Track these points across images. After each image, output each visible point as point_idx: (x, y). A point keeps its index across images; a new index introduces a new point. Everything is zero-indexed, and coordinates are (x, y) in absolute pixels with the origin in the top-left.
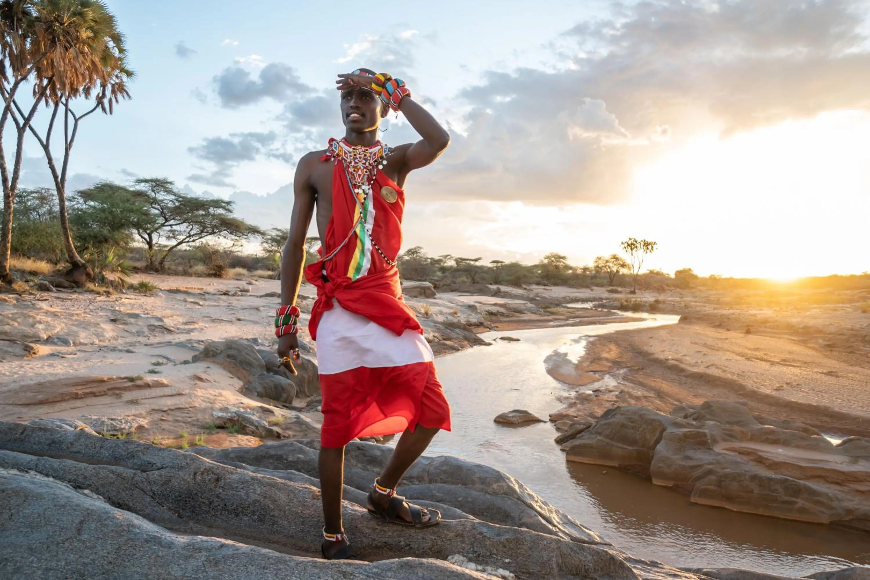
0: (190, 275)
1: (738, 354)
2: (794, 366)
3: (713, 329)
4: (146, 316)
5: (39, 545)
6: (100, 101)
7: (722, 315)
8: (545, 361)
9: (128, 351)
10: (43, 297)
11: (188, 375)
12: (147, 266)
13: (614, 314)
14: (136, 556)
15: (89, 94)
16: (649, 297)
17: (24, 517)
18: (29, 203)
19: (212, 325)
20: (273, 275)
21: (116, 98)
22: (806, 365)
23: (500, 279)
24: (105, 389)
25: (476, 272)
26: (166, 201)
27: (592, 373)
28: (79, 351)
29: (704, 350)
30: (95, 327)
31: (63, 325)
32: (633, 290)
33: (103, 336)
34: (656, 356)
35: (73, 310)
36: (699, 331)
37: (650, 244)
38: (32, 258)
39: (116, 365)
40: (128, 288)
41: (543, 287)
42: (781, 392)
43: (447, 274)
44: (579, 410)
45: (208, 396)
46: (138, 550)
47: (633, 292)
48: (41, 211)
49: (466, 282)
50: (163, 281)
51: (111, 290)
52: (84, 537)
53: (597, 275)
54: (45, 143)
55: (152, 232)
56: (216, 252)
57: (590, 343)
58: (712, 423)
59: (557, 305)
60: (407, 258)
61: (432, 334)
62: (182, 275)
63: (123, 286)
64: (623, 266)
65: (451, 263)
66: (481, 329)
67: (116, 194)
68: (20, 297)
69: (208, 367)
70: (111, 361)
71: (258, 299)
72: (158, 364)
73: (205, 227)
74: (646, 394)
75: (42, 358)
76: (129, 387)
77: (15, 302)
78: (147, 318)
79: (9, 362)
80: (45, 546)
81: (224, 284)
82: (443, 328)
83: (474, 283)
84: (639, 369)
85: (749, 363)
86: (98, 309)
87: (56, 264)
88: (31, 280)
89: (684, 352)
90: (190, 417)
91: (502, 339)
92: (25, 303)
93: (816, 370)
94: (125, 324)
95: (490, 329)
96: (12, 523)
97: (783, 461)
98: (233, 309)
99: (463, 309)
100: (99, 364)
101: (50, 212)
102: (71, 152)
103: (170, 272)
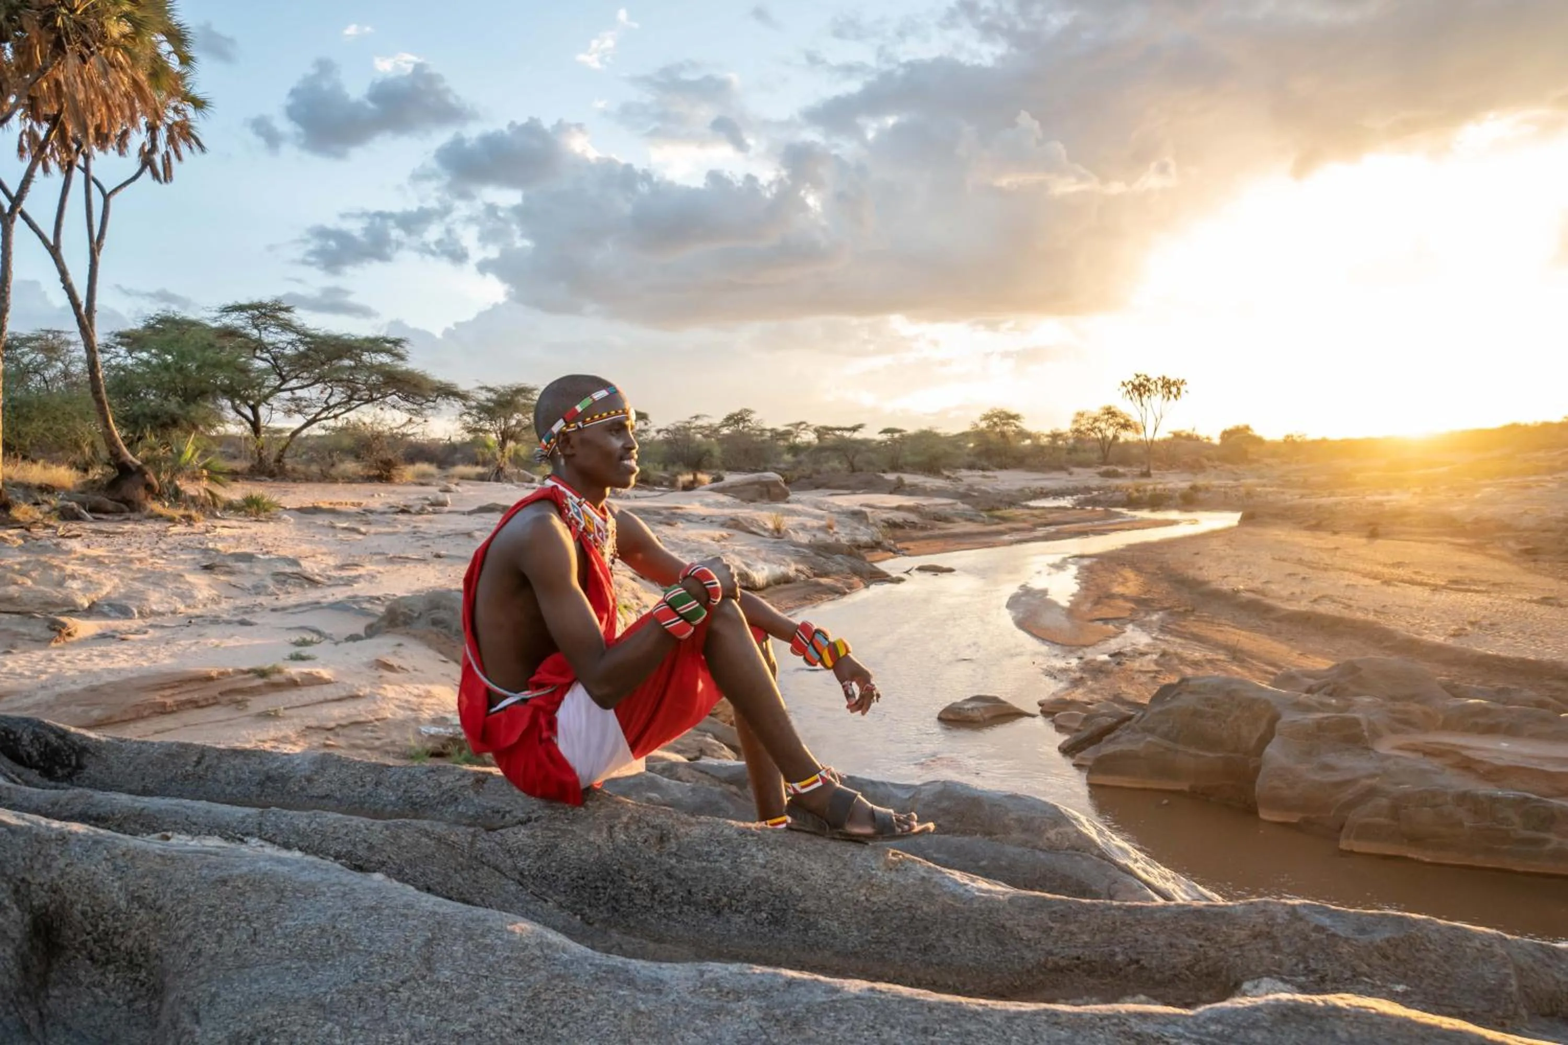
0: (334, 480)
1: (1366, 575)
2: (1477, 592)
3: (1308, 533)
4: (267, 557)
5: (337, 997)
6: (147, 159)
7: (1318, 507)
8: (1009, 606)
9: (243, 623)
10: (70, 531)
11: (365, 660)
12: (253, 466)
13: (1118, 515)
14: (579, 1014)
15: (126, 145)
16: (1177, 482)
17: (286, 936)
18: (26, 360)
19: (389, 567)
20: (485, 474)
21: (176, 151)
22: (1497, 589)
23: (900, 462)
24: (215, 693)
25: (857, 451)
26: (281, 345)
27: (1100, 623)
28: (151, 626)
29: (1302, 571)
30: (175, 581)
31: (117, 580)
32: (1145, 470)
33: (192, 597)
34: (1214, 586)
35: (132, 552)
36: (1282, 537)
37: (1174, 383)
38: (41, 462)
39: (226, 648)
40: (225, 509)
41: (981, 473)
42: (1463, 639)
43: (802, 457)
44: (1092, 691)
45: (407, 697)
46: (582, 1000)
47: (1147, 475)
48: (50, 373)
49: (839, 471)
50: (286, 493)
51: (193, 513)
52: (445, 974)
53: (1079, 445)
54: (52, 243)
55: (259, 403)
56: (378, 436)
57: (1082, 569)
58: (1367, 699)
59: (1011, 504)
60: (725, 431)
61: (793, 567)
62: (320, 481)
63: (215, 505)
64: (1126, 426)
65: (808, 437)
66: (879, 554)
67: (187, 337)
68: (27, 533)
69: (400, 645)
70: (215, 641)
71: (466, 517)
72: (304, 643)
73: (355, 391)
74: (1210, 655)
75: (84, 642)
76: (259, 686)
77: (21, 542)
78: (270, 560)
79: (24, 652)
80: (353, 999)
81: (399, 494)
82: (812, 554)
83: (854, 471)
84: (1186, 611)
85: (1390, 590)
86: (176, 548)
87: (86, 471)
88: (45, 502)
89: (1265, 576)
90: (378, 739)
91: (921, 569)
92: (40, 543)
93: (1517, 596)
94: (231, 573)
95: (896, 552)
96: (260, 951)
97: (1513, 764)
98: (424, 538)
99: (843, 518)
100: (194, 648)
101: (66, 374)
102: (102, 258)
103: (296, 475)
